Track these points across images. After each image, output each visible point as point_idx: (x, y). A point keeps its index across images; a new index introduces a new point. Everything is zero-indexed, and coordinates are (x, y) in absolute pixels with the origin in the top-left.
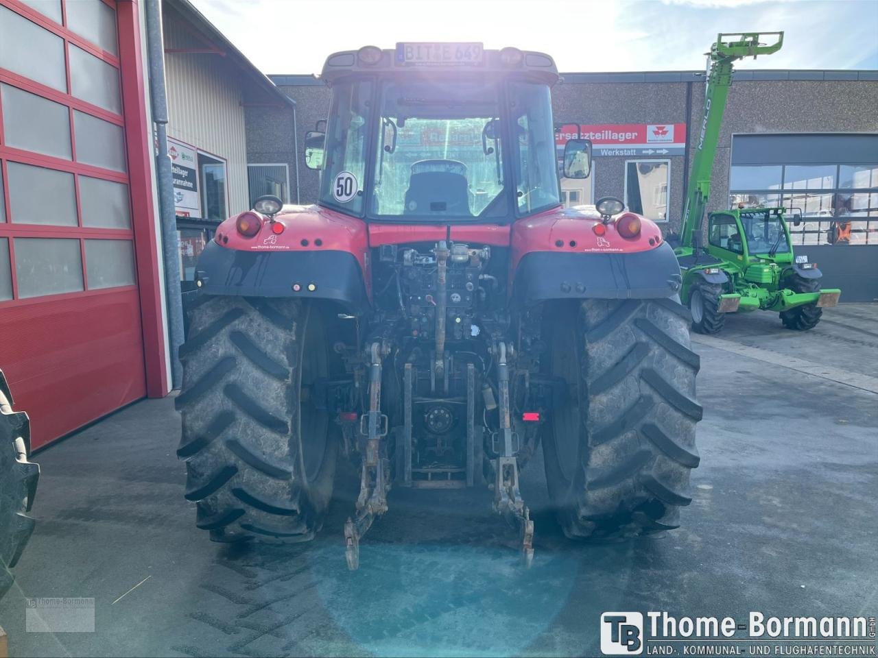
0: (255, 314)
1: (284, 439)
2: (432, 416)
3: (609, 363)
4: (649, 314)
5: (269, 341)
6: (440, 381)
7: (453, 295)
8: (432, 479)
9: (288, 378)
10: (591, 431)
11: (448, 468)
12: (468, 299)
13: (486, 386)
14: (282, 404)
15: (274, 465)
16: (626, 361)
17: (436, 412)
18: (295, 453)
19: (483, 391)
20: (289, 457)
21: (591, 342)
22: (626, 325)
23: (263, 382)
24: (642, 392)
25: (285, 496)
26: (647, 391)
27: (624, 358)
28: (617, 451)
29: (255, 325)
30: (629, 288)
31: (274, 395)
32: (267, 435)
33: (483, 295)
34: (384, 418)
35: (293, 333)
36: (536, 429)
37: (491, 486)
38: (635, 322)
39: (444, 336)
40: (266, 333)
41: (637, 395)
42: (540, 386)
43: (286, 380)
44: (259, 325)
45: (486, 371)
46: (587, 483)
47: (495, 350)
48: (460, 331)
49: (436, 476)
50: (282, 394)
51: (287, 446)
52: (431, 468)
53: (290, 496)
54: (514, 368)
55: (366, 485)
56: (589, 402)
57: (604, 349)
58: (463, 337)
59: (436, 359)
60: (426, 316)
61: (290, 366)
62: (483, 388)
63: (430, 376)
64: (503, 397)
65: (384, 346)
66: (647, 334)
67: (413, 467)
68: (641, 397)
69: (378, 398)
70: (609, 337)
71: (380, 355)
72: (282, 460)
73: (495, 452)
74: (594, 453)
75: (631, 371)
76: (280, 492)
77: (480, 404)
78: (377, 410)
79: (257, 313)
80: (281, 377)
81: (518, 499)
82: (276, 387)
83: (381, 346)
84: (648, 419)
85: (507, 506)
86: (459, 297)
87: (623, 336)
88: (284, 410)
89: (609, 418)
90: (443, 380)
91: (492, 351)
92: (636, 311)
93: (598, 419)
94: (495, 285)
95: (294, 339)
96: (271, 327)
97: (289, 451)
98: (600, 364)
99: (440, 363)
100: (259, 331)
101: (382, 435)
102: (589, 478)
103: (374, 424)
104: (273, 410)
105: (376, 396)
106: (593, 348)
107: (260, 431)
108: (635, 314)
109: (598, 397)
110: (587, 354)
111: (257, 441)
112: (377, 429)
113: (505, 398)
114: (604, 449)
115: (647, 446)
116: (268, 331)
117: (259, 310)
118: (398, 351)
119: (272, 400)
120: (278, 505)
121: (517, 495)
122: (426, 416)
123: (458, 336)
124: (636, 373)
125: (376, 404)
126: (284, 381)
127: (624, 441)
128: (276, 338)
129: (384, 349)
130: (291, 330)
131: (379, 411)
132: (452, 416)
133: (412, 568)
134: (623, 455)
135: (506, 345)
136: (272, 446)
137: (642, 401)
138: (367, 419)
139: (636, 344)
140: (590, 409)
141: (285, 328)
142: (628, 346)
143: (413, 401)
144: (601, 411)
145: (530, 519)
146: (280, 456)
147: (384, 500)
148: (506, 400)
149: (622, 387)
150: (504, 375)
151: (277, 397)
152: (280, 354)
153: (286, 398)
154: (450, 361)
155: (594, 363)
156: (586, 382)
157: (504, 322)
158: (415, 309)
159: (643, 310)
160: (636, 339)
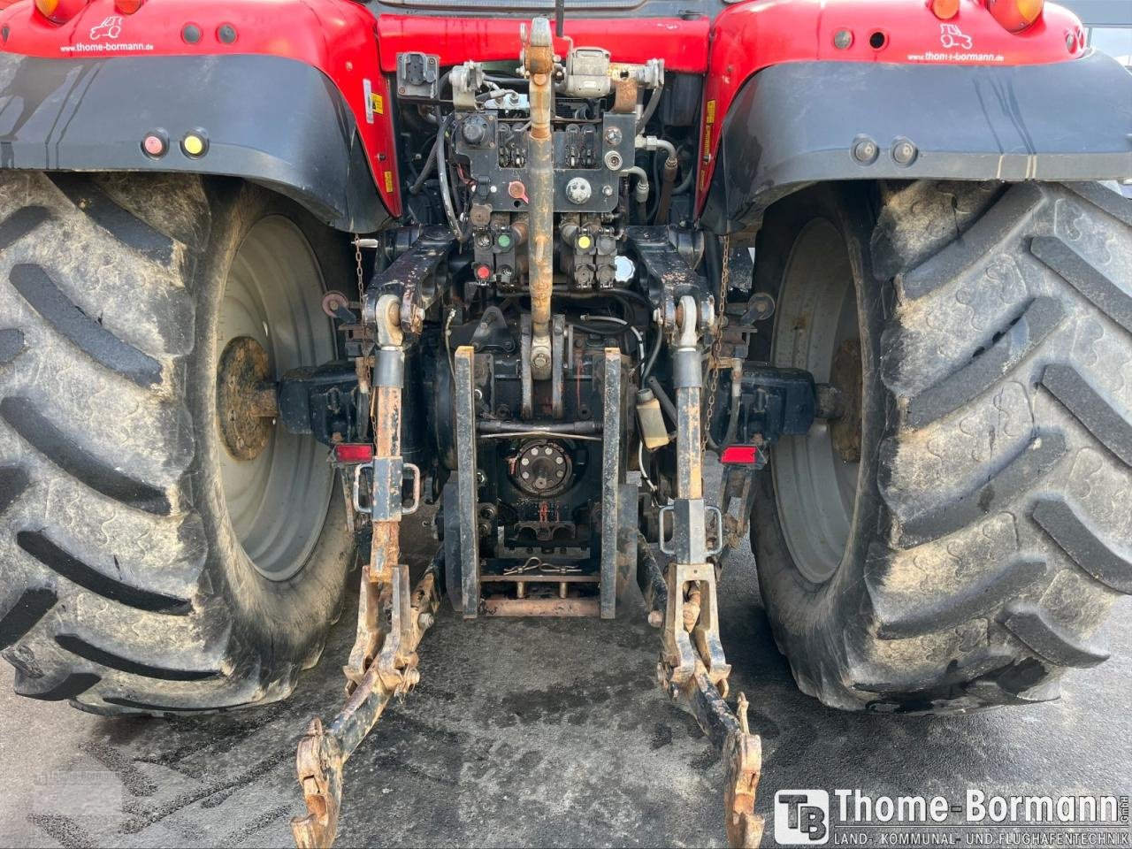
0: (76, 221)
1: (163, 524)
2: (525, 462)
3: (957, 350)
4: (1060, 223)
5: (109, 289)
6: (542, 385)
7: (572, 183)
8: (526, 596)
9: (158, 380)
10: (899, 512)
11: (559, 574)
12: (609, 192)
13: (647, 395)
14: (151, 445)
15: (143, 586)
16: (1002, 344)
17: (535, 452)
18: (202, 551)
19: (638, 407)
20: (185, 565)
21: (913, 296)
22: (1003, 252)
23: (94, 391)
24: (1037, 422)
25: (189, 644)
26: (1052, 419)
27: (997, 337)
28: (960, 561)
29: (75, 246)
30: (1031, 151)
31: (128, 424)
32: (117, 517)
33: (643, 189)
34: (412, 472)
35: (174, 268)
36: (748, 481)
37: (654, 618)
38: (1028, 244)
39: (550, 281)
40: (102, 268)
41: (1025, 430)
42: (760, 390)
43: (154, 386)
44: (85, 248)
45: (647, 360)
46: (878, 624)
47: (671, 315)
48: (589, 267)
49: (533, 590)
50: (149, 420)
51: (175, 540)
52: (524, 573)
53: (202, 642)
54: (709, 355)
55: (368, 623)
56: (897, 443)
57: (945, 314)
58: (596, 284)
59: (532, 334)
60: (509, 233)
61: (167, 351)
62: (638, 401)
63: (520, 372)
64: (687, 428)
65: (407, 302)
66: (1056, 274)
67: (484, 571)
68: (1035, 434)
69: (395, 426)
70: (959, 283)
71: (400, 324)
72: (162, 572)
73: (666, 552)
74: (899, 560)
75: (1012, 370)
76: (173, 637)
77: (633, 434)
78: (393, 454)
79: (82, 216)
80: (145, 377)
81: (719, 661)
82: (133, 404)
83: (400, 304)
84: (1047, 489)
85: (693, 677)
86: (588, 186)
87: (996, 282)
88: (160, 458)
89: (948, 486)
90: (549, 382)
91: (664, 317)
92: (1028, 217)
93: (919, 484)
94: (672, 162)
95: (179, 283)
96: (119, 252)
97: (185, 550)
98: (933, 350)
99: (542, 345)
100: (85, 262)
101: (406, 511)
102: (884, 614)
103: (386, 487)
104: (127, 458)
105: (390, 422)
106: (916, 311)
107: (100, 510)
108: (1025, 224)
109: (923, 434)
110: (897, 325)
111: (92, 532)
112: (393, 499)
113: (691, 429)
114: (927, 555)
115: (1036, 552)
116: (107, 263)
117: (86, 210)
118: (453, 313)
119: (123, 436)
120: (173, 664)
121: (716, 653)
122: (513, 461)
123: (583, 279)
124: (1026, 373)
125: (390, 440)
126: (148, 388)
127: (979, 539)
128: (130, 281)
129: (406, 312)
130: (166, 261)
131: (398, 457)
132: (569, 461)
133: (486, 770)
134: (973, 568)
135: (697, 304)
136: (134, 543)
137: (1038, 443)
138: (368, 474)
139: (1029, 303)
140: (898, 460)
141: (152, 256)
142: (1007, 306)
143: (479, 431)
144: (929, 467)
145: (752, 732)
146: (160, 564)
147: (410, 659)
148: (695, 434)
149: (987, 410)
150: (691, 372)
151: (135, 428)
152: (139, 321)
153: (162, 429)
154: (566, 339)
155: (917, 350)
156: (893, 395)
157: (690, 249)
158: (480, 213)
159: (1045, 214)
160: (1028, 288)
